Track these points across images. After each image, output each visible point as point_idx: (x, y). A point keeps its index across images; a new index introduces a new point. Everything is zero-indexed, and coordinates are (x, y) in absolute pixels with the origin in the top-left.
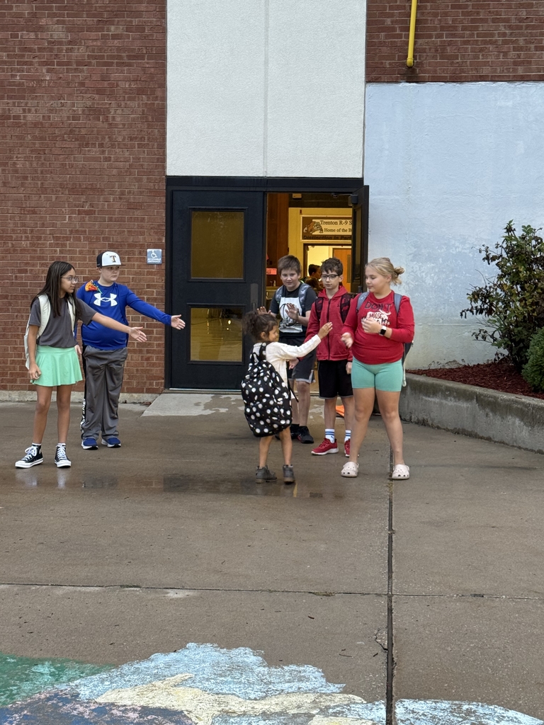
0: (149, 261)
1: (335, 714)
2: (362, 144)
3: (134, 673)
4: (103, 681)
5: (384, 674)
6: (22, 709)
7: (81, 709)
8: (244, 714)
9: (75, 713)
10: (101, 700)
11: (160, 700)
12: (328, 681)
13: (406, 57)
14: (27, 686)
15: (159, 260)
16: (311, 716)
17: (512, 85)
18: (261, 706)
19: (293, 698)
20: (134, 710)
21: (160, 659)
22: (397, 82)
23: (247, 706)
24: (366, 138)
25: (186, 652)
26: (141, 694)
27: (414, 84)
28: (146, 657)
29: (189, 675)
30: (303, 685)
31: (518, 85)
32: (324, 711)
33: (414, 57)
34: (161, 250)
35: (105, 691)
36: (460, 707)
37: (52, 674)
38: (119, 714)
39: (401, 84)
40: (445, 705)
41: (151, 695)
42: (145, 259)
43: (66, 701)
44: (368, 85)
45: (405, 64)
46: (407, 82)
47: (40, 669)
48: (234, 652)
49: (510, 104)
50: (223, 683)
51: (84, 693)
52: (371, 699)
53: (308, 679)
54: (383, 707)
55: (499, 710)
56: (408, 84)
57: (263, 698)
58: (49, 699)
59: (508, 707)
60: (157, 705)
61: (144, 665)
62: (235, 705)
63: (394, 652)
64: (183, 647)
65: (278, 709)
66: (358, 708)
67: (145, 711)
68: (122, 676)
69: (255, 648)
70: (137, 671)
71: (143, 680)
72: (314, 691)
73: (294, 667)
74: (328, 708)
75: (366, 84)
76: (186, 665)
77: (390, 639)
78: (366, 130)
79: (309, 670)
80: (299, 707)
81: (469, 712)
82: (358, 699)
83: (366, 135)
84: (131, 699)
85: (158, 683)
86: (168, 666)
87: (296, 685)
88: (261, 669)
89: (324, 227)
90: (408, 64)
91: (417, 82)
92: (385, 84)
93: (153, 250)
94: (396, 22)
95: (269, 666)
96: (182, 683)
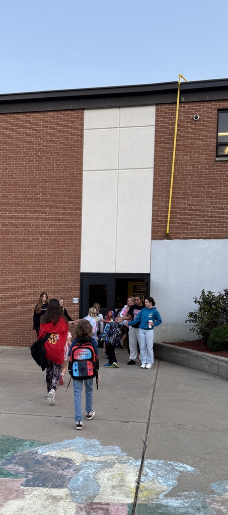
0: (74, 302)
1: (123, 463)
2: (150, 261)
3: (57, 446)
4: (46, 448)
5: (142, 450)
6: (19, 456)
7: (38, 457)
8: (92, 461)
9: (36, 458)
10: (45, 454)
11: (65, 455)
12: (122, 452)
13: (166, 230)
14: (21, 449)
15: (77, 302)
16: (115, 463)
17: (205, 240)
18: (98, 459)
19: (110, 457)
20: (56, 458)
21: (66, 442)
22: (163, 239)
23: (93, 459)
24: (151, 259)
25: (75, 440)
26: (58, 453)
27: (169, 240)
28: (62, 441)
29: (75, 447)
30: (114, 453)
31: (207, 240)
32: (120, 462)
33: (169, 230)
34: (78, 298)
35: (47, 451)
36: (167, 462)
37: (30, 445)
38: (50, 459)
40: (162, 462)
41: (62, 453)
42: (72, 302)
43: (33, 454)
44: (152, 240)
46: (166, 239)
47: (26, 443)
48: (92, 440)
49: (204, 247)
50: (86, 451)
51: (40, 451)
52: (136, 458)
53: (116, 451)
54: (140, 461)
55: (180, 464)
57: (99, 456)
58: (28, 453)
59: (184, 463)
60: (63, 457)
61: (60, 443)
62: (90, 458)
63: (147, 443)
64: (74, 438)
65: (104, 460)
66: (131, 461)
67: (59, 458)
68: (53, 446)
69: (99, 440)
70: (58, 445)
71: (60, 448)
72: (117, 455)
73: (111, 446)
74: (121, 461)
76: (74, 444)
77: (146, 438)
78: (151, 256)
79: (116, 448)
80: (111, 460)
81: (170, 464)
82: (132, 458)
84: (55, 454)
85: (65, 450)
86: (68, 444)
87: (111, 452)
88: (100, 447)
90: (167, 233)
92: (159, 240)
93: (75, 298)
94: (163, 218)
95: (103, 445)
96: (73, 450)
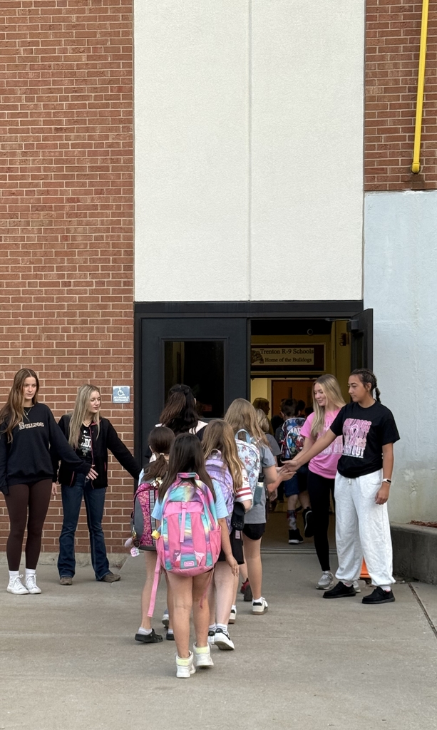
0: (116, 400)
2: (360, 262)
13: (412, 161)
15: (126, 399)
22: (401, 190)
24: (365, 254)
27: (421, 192)
33: (421, 161)
34: (129, 387)
39: (406, 192)
42: (109, 398)
44: (367, 194)
45: (409, 170)
46: (412, 190)
56: (413, 192)
75: (364, 193)
78: (365, 245)
83: (365, 251)
89: (264, 356)
90: (414, 169)
91: (423, 190)
92: (387, 193)
93: (120, 387)
94: (400, 122)
